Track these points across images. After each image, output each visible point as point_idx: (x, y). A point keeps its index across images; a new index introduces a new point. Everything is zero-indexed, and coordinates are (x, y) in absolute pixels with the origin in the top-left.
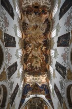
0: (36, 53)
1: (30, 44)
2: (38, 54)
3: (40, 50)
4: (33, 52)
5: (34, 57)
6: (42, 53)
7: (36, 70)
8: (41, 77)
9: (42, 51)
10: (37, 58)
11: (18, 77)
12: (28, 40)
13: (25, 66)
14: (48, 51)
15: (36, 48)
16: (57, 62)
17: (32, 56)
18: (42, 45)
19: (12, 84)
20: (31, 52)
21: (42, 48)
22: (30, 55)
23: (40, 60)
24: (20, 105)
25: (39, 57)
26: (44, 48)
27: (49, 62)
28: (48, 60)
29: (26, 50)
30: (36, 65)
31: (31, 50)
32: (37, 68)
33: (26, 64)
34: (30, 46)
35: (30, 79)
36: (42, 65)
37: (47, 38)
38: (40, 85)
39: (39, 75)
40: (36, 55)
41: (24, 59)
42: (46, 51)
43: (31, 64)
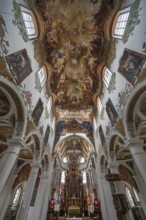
0: (75, 72)
1: (61, 51)
2: (79, 74)
3: (82, 65)
4: (69, 70)
5: (70, 80)
6: (86, 73)
7: (73, 103)
8: (82, 112)
9: (88, 67)
10: (76, 82)
11: (47, 117)
12: (55, 39)
13: (55, 97)
14: (100, 68)
15: (74, 61)
16: (109, 100)
17: (67, 78)
18: (89, 53)
19: (41, 129)
20: (63, 70)
21: (87, 61)
22: (63, 77)
23: (82, 87)
24: (55, 143)
25: (80, 81)
26: (91, 61)
27: (99, 91)
28: (97, 87)
29: (53, 65)
30: (74, 95)
31: (64, 64)
32: (76, 100)
33: (56, 93)
34: (60, 56)
35: (64, 115)
36: (84, 96)
37: (101, 33)
38: (80, 122)
39: (79, 110)
40: (75, 77)
41: (51, 85)
42: (95, 69)
43: (66, 93)
